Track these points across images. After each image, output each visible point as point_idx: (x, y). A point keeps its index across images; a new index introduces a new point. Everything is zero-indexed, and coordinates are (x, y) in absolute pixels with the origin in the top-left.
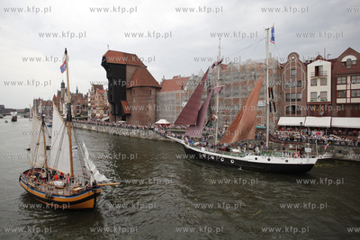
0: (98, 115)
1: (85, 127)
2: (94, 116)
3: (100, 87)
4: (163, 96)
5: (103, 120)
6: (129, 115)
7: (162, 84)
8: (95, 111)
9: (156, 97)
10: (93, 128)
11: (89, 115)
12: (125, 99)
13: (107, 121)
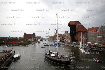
0: (67, 40)
1: (63, 44)
2: (65, 40)
3: (67, 32)
4: (89, 34)
5: (69, 42)
6: (77, 40)
7: (88, 30)
8: (66, 39)
9: (86, 34)
10: (66, 44)
11: (64, 40)
12: (75, 35)
13: (70, 42)
